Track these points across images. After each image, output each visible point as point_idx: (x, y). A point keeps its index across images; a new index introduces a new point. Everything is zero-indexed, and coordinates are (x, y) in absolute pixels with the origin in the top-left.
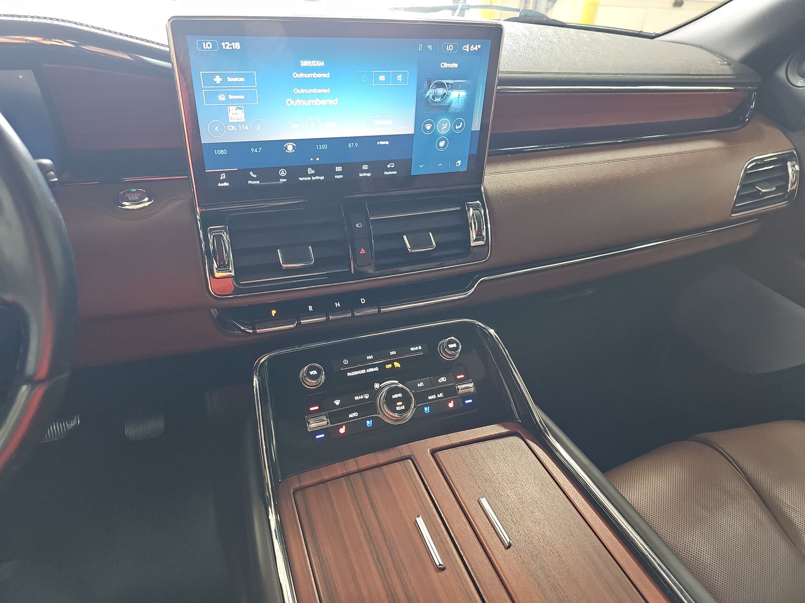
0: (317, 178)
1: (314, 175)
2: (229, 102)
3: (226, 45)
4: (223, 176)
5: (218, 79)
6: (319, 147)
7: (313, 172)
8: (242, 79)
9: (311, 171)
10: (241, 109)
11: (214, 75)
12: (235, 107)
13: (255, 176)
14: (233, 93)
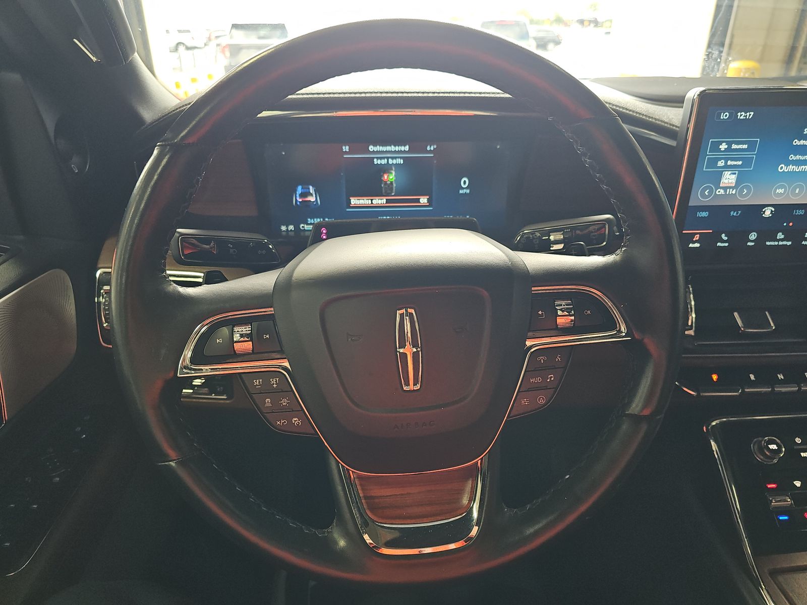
0: (785, 243)
1: (782, 240)
2: (727, 167)
3: (741, 115)
4: (697, 237)
5: (723, 147)
6: (796, 212)
7: (782, 237)
8: (745, 146)
9: (780, 236)
10: (735, 174)
11: (721, 143)
12: (730, 172)
13: (726, 238)
14: (732, 159)
